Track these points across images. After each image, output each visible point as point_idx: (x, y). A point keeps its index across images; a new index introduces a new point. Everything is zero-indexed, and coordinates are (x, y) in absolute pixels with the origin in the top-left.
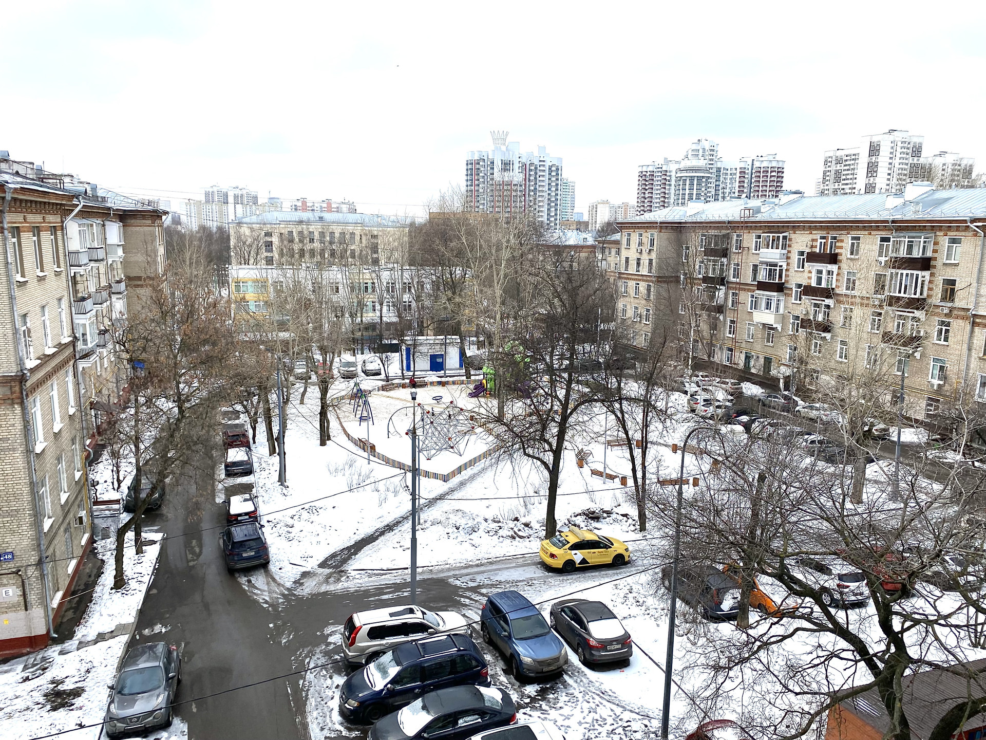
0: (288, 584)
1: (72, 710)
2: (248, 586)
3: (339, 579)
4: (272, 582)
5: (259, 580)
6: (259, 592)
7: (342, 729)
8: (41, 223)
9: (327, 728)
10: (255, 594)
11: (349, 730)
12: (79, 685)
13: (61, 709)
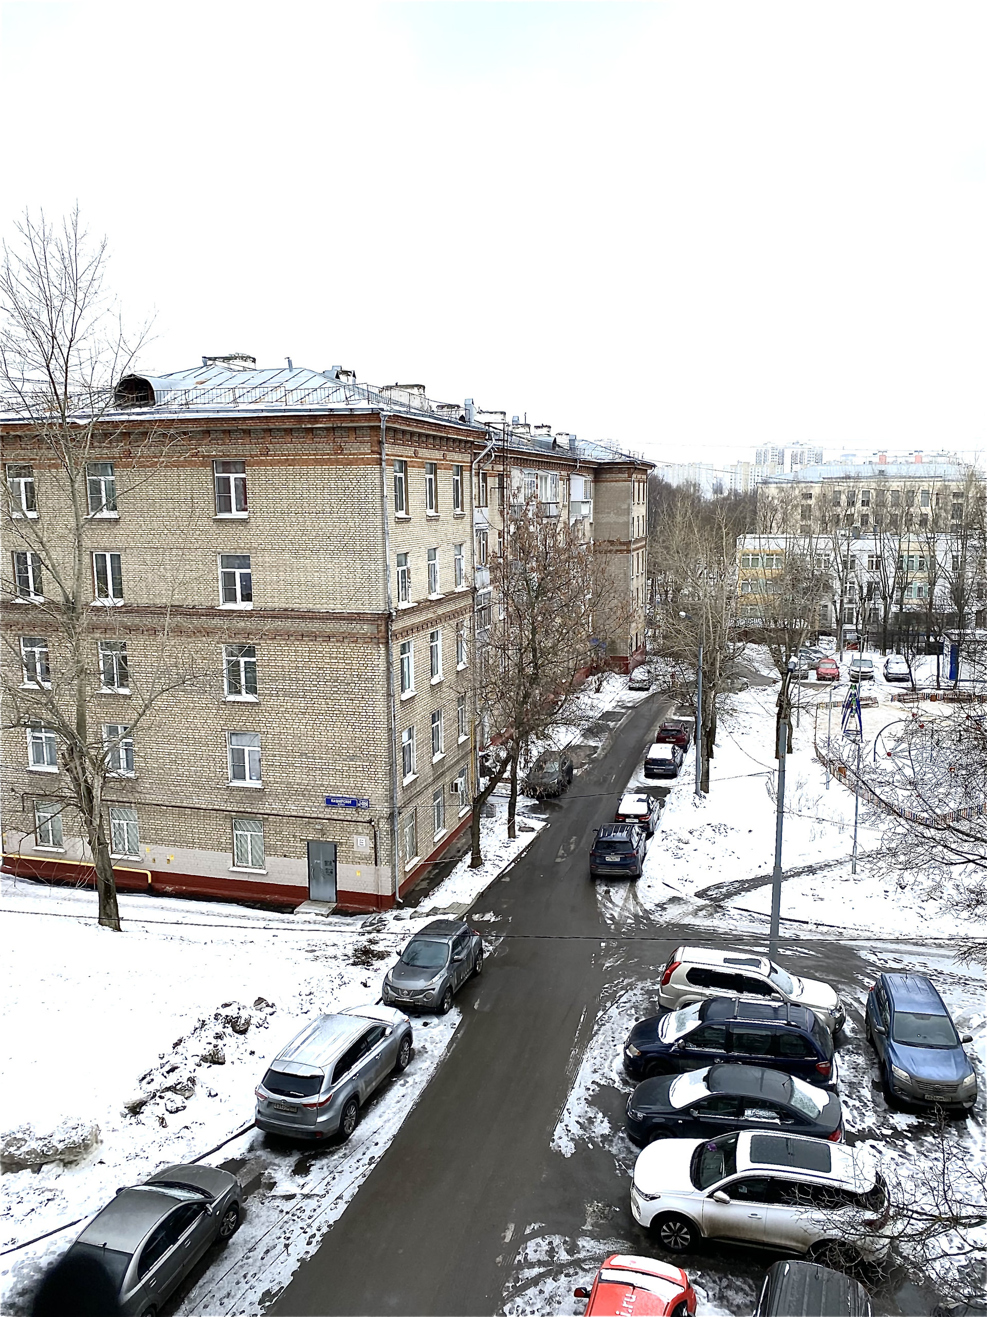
0: (648, 906)
1: (368, 969)
2: (603, 897)
3: (711, 914)
4: (631, 899)
5: (619, 894)
6: (611, 906)
7: (617, 1079)
8: (440, 460)
9: (601, 1072)
10: (605, 906)
11: (625, 1083)
12: (389, 949)
13: (360, 966)
